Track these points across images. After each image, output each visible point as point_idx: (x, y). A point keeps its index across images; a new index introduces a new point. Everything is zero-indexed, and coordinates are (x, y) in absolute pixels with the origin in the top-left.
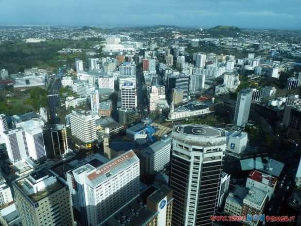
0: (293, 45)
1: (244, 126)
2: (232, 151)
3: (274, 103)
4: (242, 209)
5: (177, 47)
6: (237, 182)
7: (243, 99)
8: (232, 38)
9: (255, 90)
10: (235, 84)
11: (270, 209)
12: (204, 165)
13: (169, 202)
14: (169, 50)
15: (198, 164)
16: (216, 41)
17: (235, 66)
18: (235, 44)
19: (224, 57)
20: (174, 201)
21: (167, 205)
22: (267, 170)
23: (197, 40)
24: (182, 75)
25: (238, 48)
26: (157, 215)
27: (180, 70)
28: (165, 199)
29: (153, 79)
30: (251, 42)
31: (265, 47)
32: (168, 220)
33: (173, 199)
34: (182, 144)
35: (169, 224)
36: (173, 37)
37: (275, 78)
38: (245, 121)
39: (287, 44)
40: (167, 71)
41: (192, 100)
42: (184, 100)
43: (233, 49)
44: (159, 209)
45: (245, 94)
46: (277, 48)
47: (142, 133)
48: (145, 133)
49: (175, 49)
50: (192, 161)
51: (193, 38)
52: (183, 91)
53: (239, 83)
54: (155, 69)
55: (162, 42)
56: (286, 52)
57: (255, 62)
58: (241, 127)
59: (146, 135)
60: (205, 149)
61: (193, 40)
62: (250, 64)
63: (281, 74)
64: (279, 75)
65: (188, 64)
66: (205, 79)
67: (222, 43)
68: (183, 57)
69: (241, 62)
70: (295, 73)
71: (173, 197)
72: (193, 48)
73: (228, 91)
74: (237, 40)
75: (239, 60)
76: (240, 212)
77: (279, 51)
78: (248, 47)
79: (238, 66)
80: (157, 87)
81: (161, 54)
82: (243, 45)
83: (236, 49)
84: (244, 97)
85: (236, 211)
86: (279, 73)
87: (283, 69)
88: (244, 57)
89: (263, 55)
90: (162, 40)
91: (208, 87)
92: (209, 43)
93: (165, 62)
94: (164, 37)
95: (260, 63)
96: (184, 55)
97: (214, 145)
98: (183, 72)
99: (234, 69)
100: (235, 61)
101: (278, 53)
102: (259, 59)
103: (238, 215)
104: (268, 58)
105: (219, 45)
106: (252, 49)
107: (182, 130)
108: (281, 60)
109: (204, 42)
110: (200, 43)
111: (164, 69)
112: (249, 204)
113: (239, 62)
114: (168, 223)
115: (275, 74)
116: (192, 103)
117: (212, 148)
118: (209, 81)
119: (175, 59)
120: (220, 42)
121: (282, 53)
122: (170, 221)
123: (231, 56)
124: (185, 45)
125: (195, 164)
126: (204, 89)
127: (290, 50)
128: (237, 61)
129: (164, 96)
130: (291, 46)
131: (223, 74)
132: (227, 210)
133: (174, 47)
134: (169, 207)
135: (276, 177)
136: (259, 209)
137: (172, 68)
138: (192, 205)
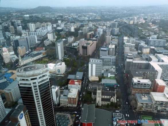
0: (79, 14)
1: (63, 59)
2: (59, 73)
3: (75, 44)
4: (68, 101)
5: (16, 21)
6: (64, 88)
7: (59, 45)
8: (48, 13)
9: (64, 39)
10: (54, 38)
11: (81, 95)
12: (39, 86)
13: (25, 113)
14: (10, 23)
15: (36, 86)
16: (39, 15)
17: (52, 28)
18: (50, 16)
19: (45, 24)
20: (28, 111)
21: (25, 115)
22: (76, 78)
23: (28, 15)
24: (22, 38)
25: (52, 18)
26: (19, 124)
27: (20, 35)
28: (22, 112)
29: (3, 43)
30: (58, 14)
31: (66, 17)
32: (28, 123)
33: (27, 110)
34: (24, 78)
35: (30, 125)
36: (11, 15)
37: (73, 32)
38: (63, 56)
39: (75, 14)
40: (11, 37)
41: (32, 51)
42: (27, 52)
43: (50, 19)
44: (19, 120)
45: (59, 42)
46: (72, 17)
47: (2, 79)
48: (4, 78)
49: (15, 22)
50: (32, 85)
51: (25, 14)
52: (25, 47)
53: (56, 37)
54: (3, 36)
55: (4, 18)
56: (76, 18)
57: (62, 25)
58: (61, 60)
59: (6, 79)
60: (38, 77)
61: (25, 16)
62: (60, 26)
63: (75, 29)
64: (75, 30)
65: (25, 30)
66: (37, 38)
67: (43, 16)
68: (21, 27)
69: (55, 25)
70: (81, 28)
71: (27, 109)
72: (26, 20)
73: (51, 43)
74: (51, 14)
75: (54, 25)
76: (68, 102)
77: (73, 18)
78: (58, 17)
79: (54, 28)
80: (6, 47)
81: (5, 26)
82: (54, 16)
83: (51, 19)
84: (59, 44)
85: (66, 103)
86: (74, 29)
87: (76, 27)
88: (56, 23)
89: (65, 21)
90: (4, 17)
91: (39, 42)
92: (35, 17)
93: (9, 31)
94: (5, 15)
95: (64, 25)
96: (21, 26)
97: (43, 73)
98: (23, 35)
99: (52, 30)
100: (52, 25)
101: (72, 19)
102: (64, 23)
103: (67, 104)
104: (68, 22)
105: (41, 17)
106: (60, 18)
107: (22, 70)
108: (74, 22)
109: (33, 16)
110: (30, 17)
111: (9, 36)
112: (71, 97)
113: (54, 26)
114: (28, 125)
115: (73, 30)
116: (32, 53)
117: (41, 75)
118: (39, 39)
119: (15, 28)
120: (42, 16)
121: (74, 19)
122: (29, 123)
123: (49, 23)
124: (21, 19)
125: (34, 87)
126: (38, 43)
127: (77, 17)
128: (53, 25)
129: (13, 53)
130: (77, 15)
131: (47, 34)
132: (61, 104)
133: (13, 21)
134: (26, 116)
135: (81, 80)
136: (76, 97)
137: (15, 34)
138: (40, 109)
